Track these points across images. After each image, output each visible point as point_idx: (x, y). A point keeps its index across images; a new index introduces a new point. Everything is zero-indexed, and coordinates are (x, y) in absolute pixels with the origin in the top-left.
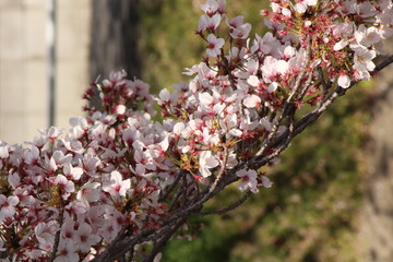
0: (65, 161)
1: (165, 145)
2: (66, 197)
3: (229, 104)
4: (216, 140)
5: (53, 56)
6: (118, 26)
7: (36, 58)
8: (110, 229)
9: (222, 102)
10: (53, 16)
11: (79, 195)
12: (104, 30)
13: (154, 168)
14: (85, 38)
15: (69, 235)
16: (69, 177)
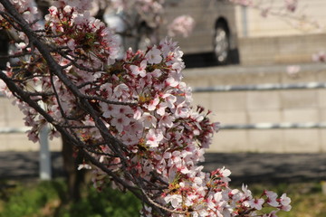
0: (169, 103)
1: (185, 171)
2: (145, 106)
3: (215, 213)
4: (188, 204)
5: (250, 128)
6: (270, 170)
7: (248, 118)
8: (129, 140)
9: (216, 208)
10: (276, 127)
11: (146, 114)
12: (268, 162)
13: (169, 165)
14: (262, 150)
15: (122, 111)
16: (158, 107)
